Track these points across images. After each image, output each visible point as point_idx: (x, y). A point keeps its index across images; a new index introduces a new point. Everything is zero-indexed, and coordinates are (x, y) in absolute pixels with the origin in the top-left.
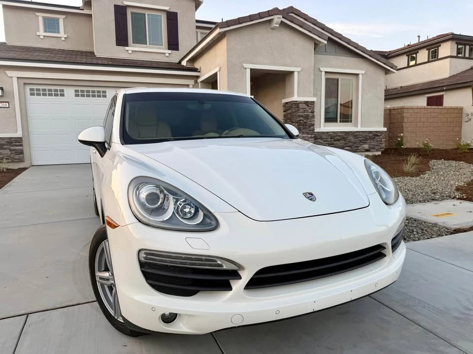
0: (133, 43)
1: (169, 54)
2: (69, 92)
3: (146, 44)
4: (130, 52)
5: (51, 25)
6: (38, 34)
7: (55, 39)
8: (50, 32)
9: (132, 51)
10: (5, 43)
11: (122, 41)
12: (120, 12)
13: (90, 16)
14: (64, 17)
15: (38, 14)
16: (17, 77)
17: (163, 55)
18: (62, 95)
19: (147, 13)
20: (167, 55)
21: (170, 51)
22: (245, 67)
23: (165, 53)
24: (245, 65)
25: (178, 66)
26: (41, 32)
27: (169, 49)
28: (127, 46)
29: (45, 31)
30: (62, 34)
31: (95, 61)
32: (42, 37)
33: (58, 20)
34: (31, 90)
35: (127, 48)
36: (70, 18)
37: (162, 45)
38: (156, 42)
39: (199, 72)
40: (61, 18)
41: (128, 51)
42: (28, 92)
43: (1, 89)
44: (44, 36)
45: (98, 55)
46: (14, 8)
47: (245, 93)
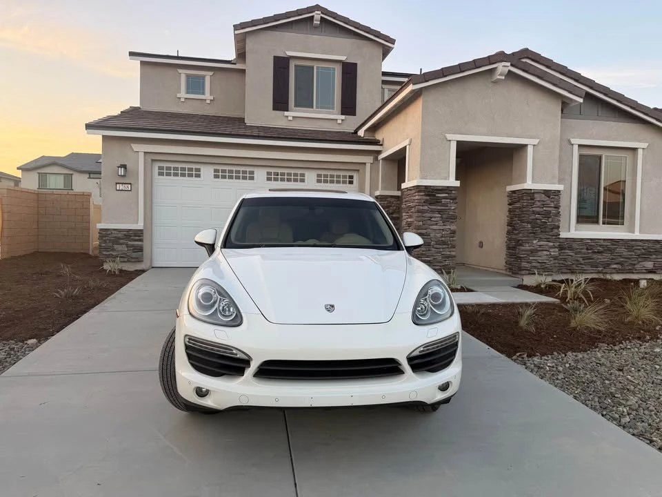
0: (296, 106)
1: (342, 120)
2: (207, 172)
3: (312, 107)
4: (290, 118)
5: (195, 85)
6: (179, 95)
7: (199, 102)
8: (193, 93)
9: (294, 117)
10: (139, 108)
11: (280, 103)
12: (281, 66)
13: (243, 71)
14: (211, 73)
15: (180, 71)
16: (145, 153)
17: (334, 122)
18: (198, 176)
19: (316, 65)
20: (339, 122)
21: (343, 117)
22: (449, 139)
23: (337, 120)
24: (449, 136)
25: (353, 138)
26: (183, 94)
27: (342, 114)
28: (287, 110)
29: (188, 93)
30: (207, 96)
31: (242, 132)
32: (183, 100)
33: (204, 77)
34: (160, 168)
35: (286, 113)
36: (219, 75)
37: (333, 108)
38: (326, 104)
39: (382, 145)
40: (208, 74)
41: (287, 117)
42: (156, 171)
43: (124, 166)
44: (186, 99)
45: (248, 122)
46: (153, 65)
47: (447, 178)
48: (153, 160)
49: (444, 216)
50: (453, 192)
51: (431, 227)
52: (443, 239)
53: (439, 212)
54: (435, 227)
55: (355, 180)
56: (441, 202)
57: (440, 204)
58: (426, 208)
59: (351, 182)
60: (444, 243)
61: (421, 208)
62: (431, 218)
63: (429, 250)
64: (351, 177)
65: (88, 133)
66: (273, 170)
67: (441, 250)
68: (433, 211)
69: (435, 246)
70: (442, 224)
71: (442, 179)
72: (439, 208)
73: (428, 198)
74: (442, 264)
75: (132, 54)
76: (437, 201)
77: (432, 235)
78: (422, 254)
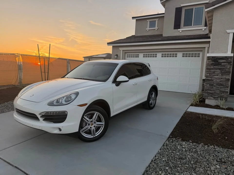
0: (184, 26)
3: (191, 25)
4: (181, 31)
5: (152, 24)
6: (146, 29)
9: (184, 30)
10: (134, 35)
11: (177, 26)
12: (178, 11)
13: (164, 16)
14: (158, 19)
15: (148, 20)
16: (123, 50)
17: (201, 30)
19: (194, 8)
20: (203, 30)
21: (205, 28)
22: (228, 32)
23: (202, 29)
24: (228, 31)
26: (148, 28)
27: (205, 26)
28: (180, 29)
29: (150, 28)
30: (156, 28)
32: (148, 30)
33: (155, 21)
34: (128, 55)
35: (179, 30)
36: (160, 19)
37: (201, 24)
38: (198, 23)
41: (179, 31)
42: (126, 56)
43: (117, 55)
44: (149, 30)
45: (164, 35)
46: (140, 20)
47: (226, 52)
48: (125, 53)
49: (223, 72)
50: (229, 59)
51: (214, 77)
52: (221, 83)
53: (220, 69)
54: (216, 77)
55: (201, 55)
56: (220, 64)
57: (220, 65)
58: (212, 67)
59: (199, 56)
60: (222, 85)
61: (209, 67)
62: (215, 72)
63: (212, 88)
64: (199, 54)
65: (108, 45)
66: (164, 53)
67: (220, 88)
68: (216, 69)
69: (216, 86)
70: (221, 75)
71: (223, 53)
72: (219, 67)
73: (214, 62)
74: (219, 95)
75: (133, 18)
76: (219, 64)
77: (214, 81)
78: (208, 89)
